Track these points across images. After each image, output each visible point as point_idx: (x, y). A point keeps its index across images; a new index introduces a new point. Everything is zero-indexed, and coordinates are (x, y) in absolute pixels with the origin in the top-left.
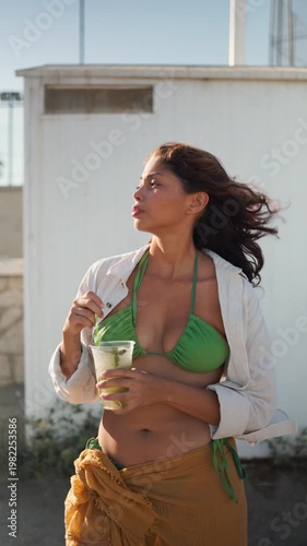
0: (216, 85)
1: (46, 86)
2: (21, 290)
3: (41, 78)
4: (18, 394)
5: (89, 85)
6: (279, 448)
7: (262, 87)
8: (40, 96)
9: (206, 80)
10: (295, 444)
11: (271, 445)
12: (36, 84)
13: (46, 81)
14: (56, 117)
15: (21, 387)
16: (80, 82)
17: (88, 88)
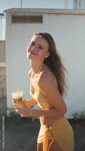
0: (60, 16)
1: (12, 15)
2: (5, 71)
3: (11, 13)
4: (5, 100)
5: (24, 15)
6: (76, 116)
7: (73, 16)
8: (10, 18)
9: (58, 14)
10: (80, 115)
11: (74, 116)
12: (9, 15)
13: (12, 14)
14: (15, 24)
15: (6, 98)
16: (22, 14)
17: (24, 16)
